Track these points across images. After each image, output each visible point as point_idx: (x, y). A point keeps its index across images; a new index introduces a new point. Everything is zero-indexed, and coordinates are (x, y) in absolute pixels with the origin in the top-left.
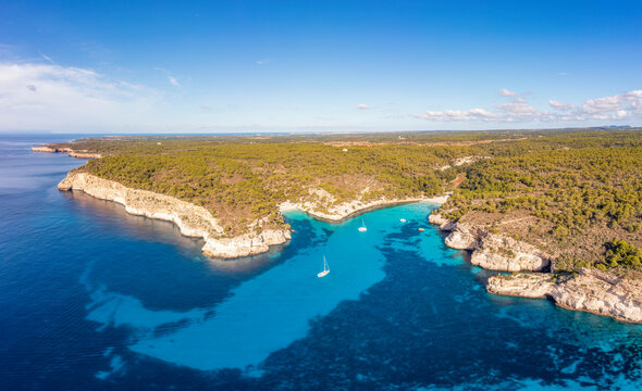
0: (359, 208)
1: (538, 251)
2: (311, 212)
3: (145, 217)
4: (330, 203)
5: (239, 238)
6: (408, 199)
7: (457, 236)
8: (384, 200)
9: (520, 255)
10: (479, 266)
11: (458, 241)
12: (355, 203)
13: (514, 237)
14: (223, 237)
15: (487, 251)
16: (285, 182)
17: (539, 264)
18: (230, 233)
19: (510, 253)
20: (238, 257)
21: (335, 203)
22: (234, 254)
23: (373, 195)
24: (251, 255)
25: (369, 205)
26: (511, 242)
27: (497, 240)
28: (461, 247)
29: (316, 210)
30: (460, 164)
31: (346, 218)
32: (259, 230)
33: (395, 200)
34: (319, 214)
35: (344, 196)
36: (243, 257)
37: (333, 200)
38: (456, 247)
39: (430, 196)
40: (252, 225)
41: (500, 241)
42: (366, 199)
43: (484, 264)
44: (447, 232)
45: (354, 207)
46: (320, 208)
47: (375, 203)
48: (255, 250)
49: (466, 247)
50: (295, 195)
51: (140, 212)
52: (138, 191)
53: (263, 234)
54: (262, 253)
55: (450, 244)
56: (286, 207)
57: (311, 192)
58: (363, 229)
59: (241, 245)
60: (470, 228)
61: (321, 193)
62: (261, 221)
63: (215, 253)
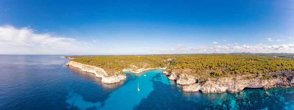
0: (144, 70)
1: (194, 77)
2: (131, 71)
3: (87, 72)
4: (136, 69)
5: (112, 77)
6: (157, 68)
7: (172, 76)
8: (150, 68)
9: (190, 79)
10: (179, 84)
11: (172, 78)
12: (143, 69)
13: (187, 74)
14: (107, 76)
15: (181, 79)
16: (124, 64)
17: (195, 81)
18: (109, 75)
19: (187, 79)
20: (111, 84)
21: (138, 69)
22: (110, 82)
23: (147, 67)
24: (115, 83)
25: (146, 70)
26: (187, 75)
27: (183, 75)
28: (173, 79)
29: (132, 71)
30: (168, 60)
31: (140, 73)
32: (117, 75)
33: (153, 68)
34: (133, 72)
35: (140, 67)
36: (113, 83)
37: (137, 68)
38: (172, 79)
39: (162, 67)
40: (116, 73)
41: (184, 75)
42: (146, 68)
43: (180, 83)
44: (168, 76)
45: (142, 70)
46: (134, 70)
47: (148, 69)
48: (116, 81)
49: (174, 79)
50: (127, 67)
51: (86, 71)
52: (85, 65)
53: (119, 76)
54: (118, 82)
55: (170, 79)
56: (124, 70)
57: (131, 66)
58: (145, 75)
59: (112, 79)
60: (175, 73)
61: (134, 66)
62: (118, 72)
63: (105, 82)
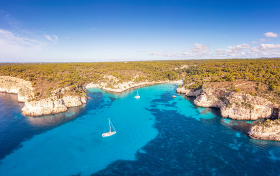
0: (133, 86)
1: (270, 102)
2: (104, 88)
3: (6, 92)
4: (115, 83)
5: (43, 101)
6: (161, 82)
7: (204, 98)
8: (147, 82)
9: (257, 107)
11: (205, 102)
12: (130, 83)
13: (251, 93)
14: (33, 100)
15: (234, 105)
16: (91, 73)
17: (270, 112)
19: (250, 106)
20: (43, 115)
21: (118, 82)
22: (39, 113)
23: (140, 80)
24: (52, 114)
25: (139, 84)
26: (250, 97)
27: (238, 97)
28: (208, 105)
29: (106, 87)
31: (125, 91)
32: (60, 96)
33: (153, 82)
34: (108, 89)
35: (123, 79)
36: (46, 115)
37: (117, 81)
38: (204, 105)
39: (172, 80)
41: (240, 97)
42: (137, 81)
45: (129, 85)
46: (109, 85)
47: (142, 83)
48: (56, 110)
50: (96, 79)
53: (64, 98)
54: (62, 112)
55: (199, 104)
56: (90, 86)
57: (104, 77)
58: (138, 97)
59: (45, 106)
60: (213, 90)
61: (110, 77)
62: (63, 89)
63: (28, 113)
